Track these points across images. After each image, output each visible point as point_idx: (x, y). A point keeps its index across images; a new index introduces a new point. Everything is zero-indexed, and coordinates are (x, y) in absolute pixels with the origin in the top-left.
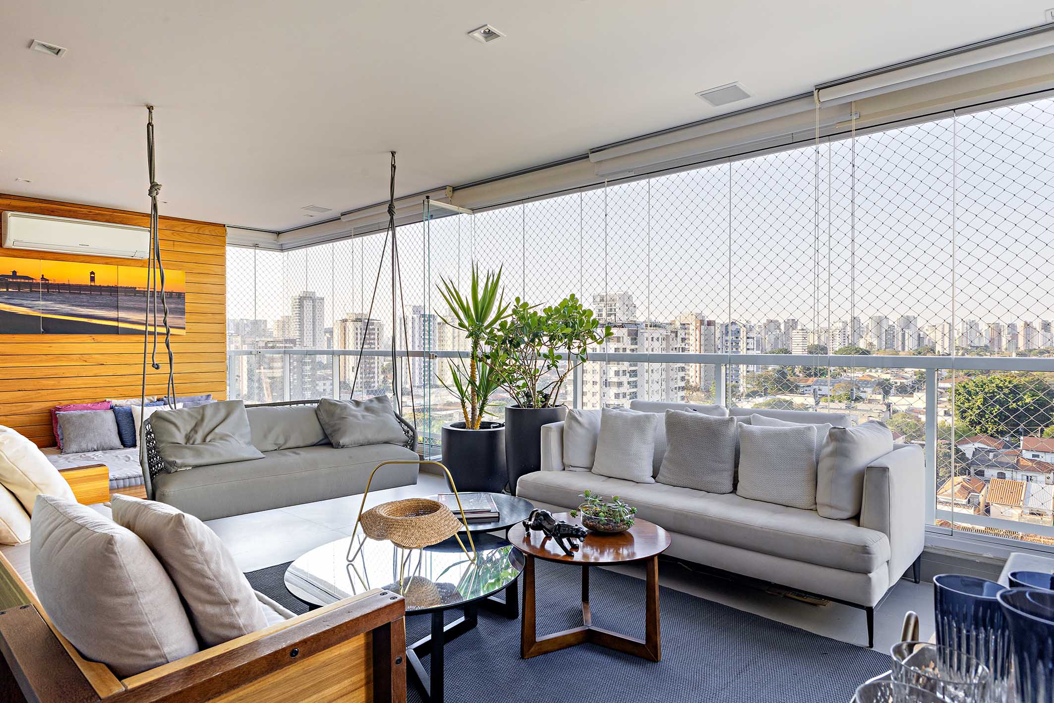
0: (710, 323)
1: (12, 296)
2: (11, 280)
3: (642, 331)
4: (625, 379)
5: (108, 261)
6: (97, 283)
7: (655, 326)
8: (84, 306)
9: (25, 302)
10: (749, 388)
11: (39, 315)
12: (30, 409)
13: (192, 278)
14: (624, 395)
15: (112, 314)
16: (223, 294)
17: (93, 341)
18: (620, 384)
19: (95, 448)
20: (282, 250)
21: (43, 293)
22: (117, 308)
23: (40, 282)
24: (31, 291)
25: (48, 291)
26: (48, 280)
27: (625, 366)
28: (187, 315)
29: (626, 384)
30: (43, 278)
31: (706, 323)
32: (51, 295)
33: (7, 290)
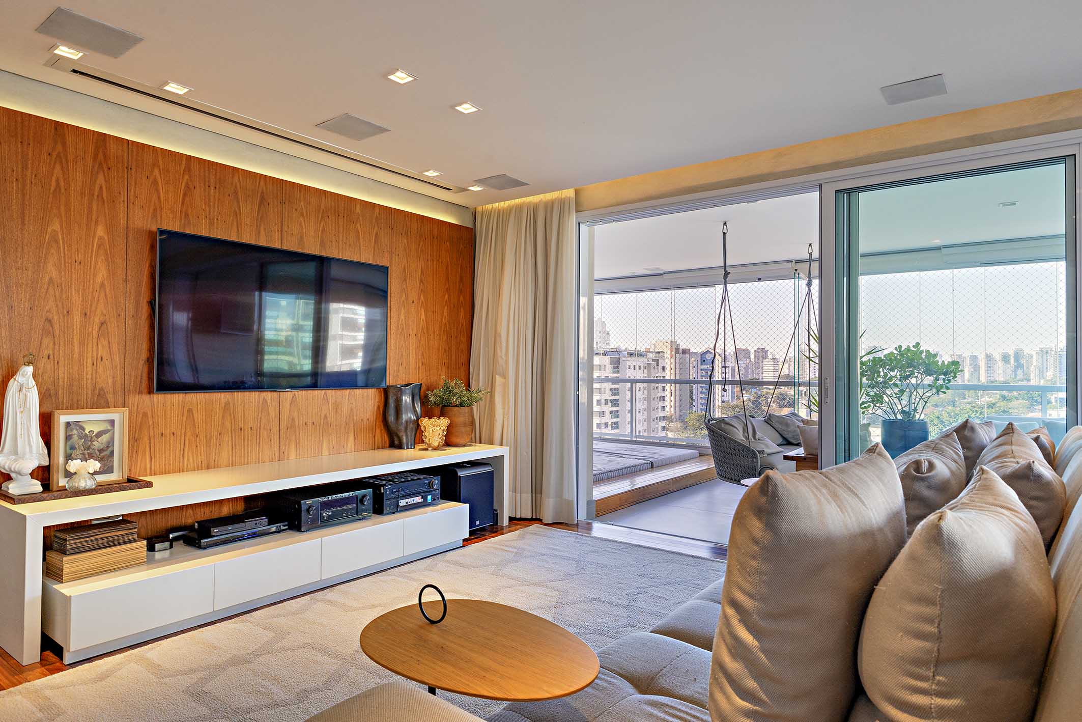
3: (624, 359)
7: (638, 354)
31: (681, 351)
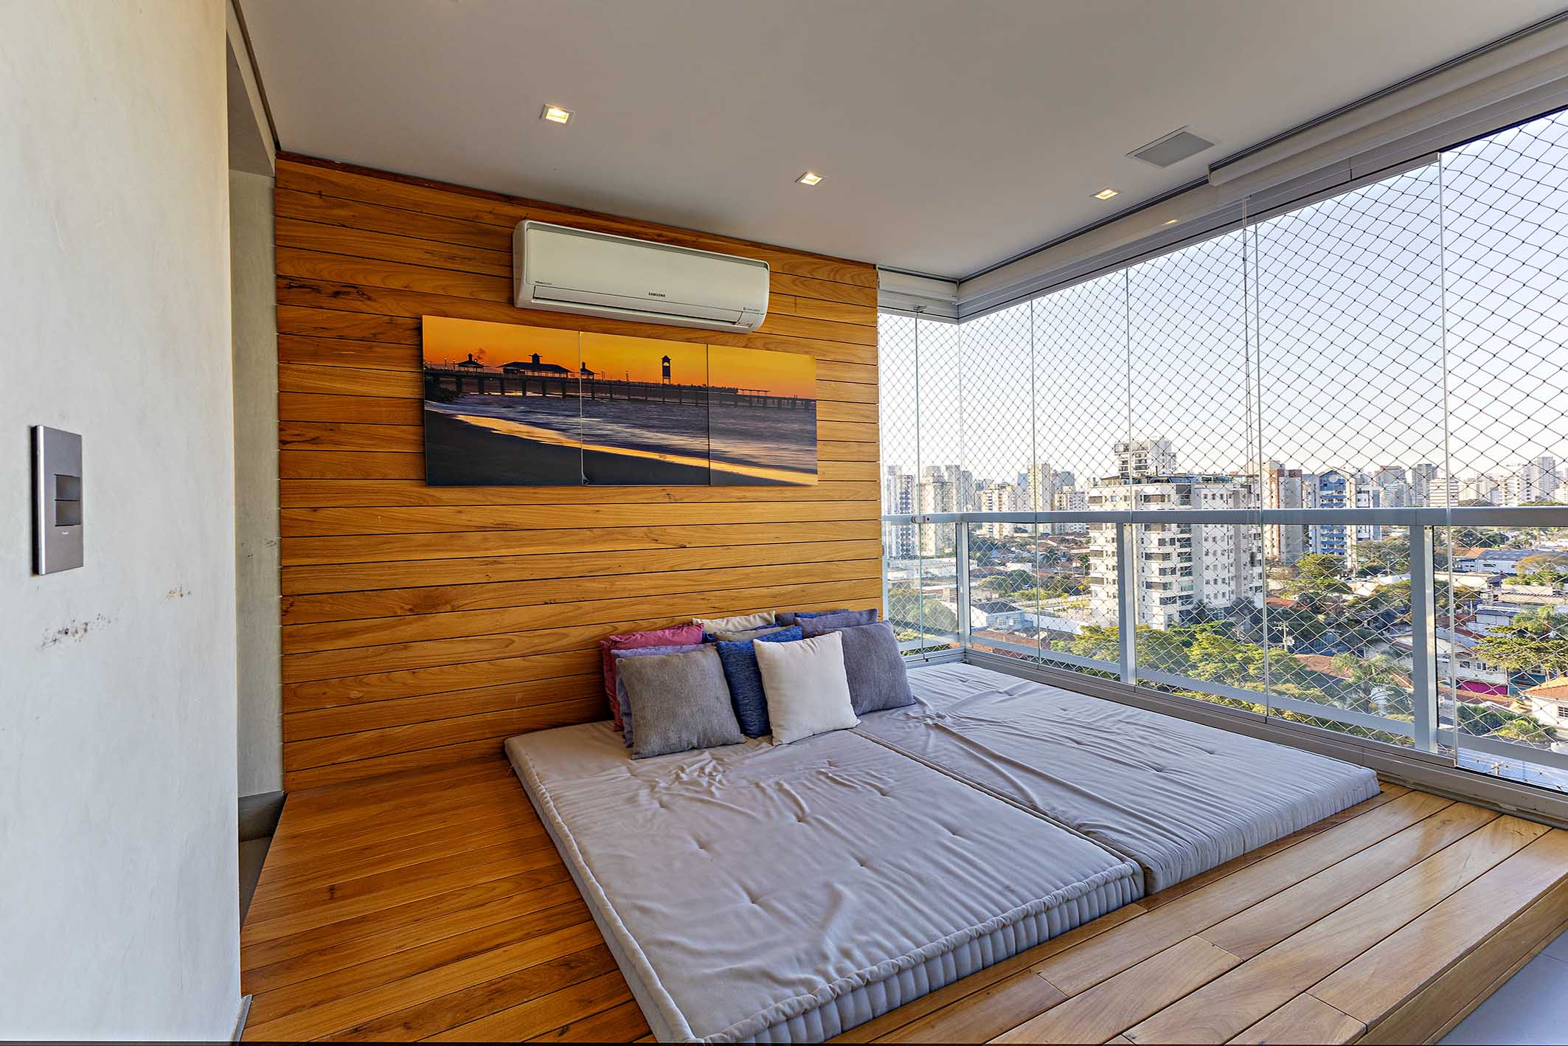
0: (1293, 474)
1: (533, 407)
2: (530, 374)
3: (1197, 486)
4: (1174, 550)
5: (691, 335)
6: (675, 379)
7: (1218, 479)
8: (652, 427)
9: (553, 419)
10: (1363, 563)
11: (578, 446)
12: (564, 642)
13: (824, 372)
14: (1173, 571)
15: (698, 443)
16: (875, 403)
17: (667, 500)
18: (1166, 557)
19: (695, 742)
20: (958, 319)
21: (586, 402)
22: (706, 431)
23: (578, 376)
24: (565, 396)
25: (593, 397)
26: (592, 374)
27: (1173, 530)
28: (819, 446)
29: (1174, 556)
30: (584, 370)
31: (1287, 473)
32: (598, 404)
33: (524, 394)
